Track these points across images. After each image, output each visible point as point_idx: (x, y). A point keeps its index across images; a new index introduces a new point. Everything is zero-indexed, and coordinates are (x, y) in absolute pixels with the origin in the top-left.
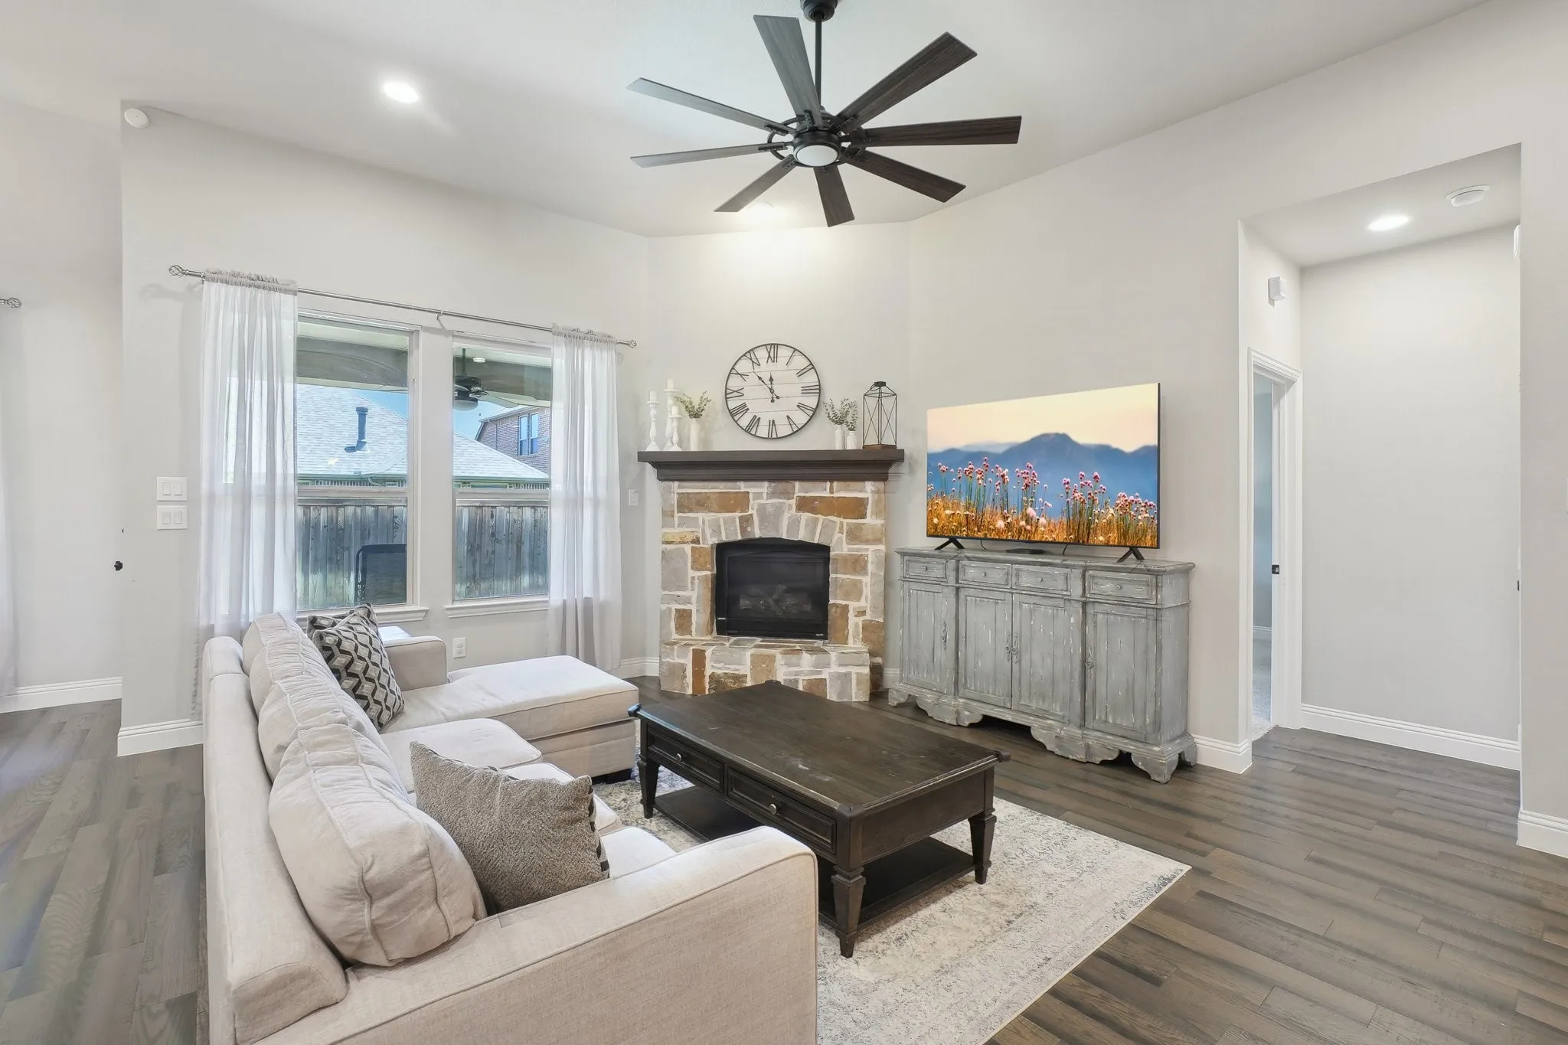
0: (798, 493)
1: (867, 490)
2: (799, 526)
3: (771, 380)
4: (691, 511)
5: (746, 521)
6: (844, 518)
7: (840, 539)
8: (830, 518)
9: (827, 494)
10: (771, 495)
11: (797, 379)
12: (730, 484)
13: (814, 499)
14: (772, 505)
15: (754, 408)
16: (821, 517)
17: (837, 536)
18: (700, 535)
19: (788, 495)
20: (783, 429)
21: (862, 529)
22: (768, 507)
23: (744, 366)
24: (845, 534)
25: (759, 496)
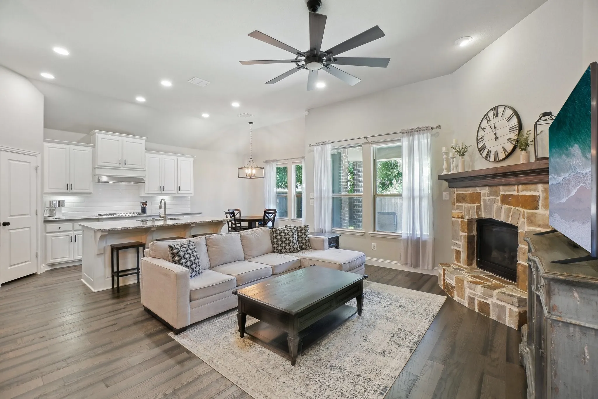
0: (502, 193)
1: (538, 190)
2: (501, 212)
3: (495, 128)
4: (460, 202)
5: (479, 208)
6: (526, 208)
7: (523, 222)
8: (517, 208)
9: (515, 193)
10: (490, 194)
11: (507, 124)
12: (473, 189)
13: (509, 196)
14: (489, 200)
15: (489, 147)
16: (513, 208)
17: (522, 220)
18: (463, 215)
19: (496, 194)
20: (502, 156)
21: (535, 217)
22: (487, 200)
23: (484, 124)
24: (526, 219)
25: (484, 194)
